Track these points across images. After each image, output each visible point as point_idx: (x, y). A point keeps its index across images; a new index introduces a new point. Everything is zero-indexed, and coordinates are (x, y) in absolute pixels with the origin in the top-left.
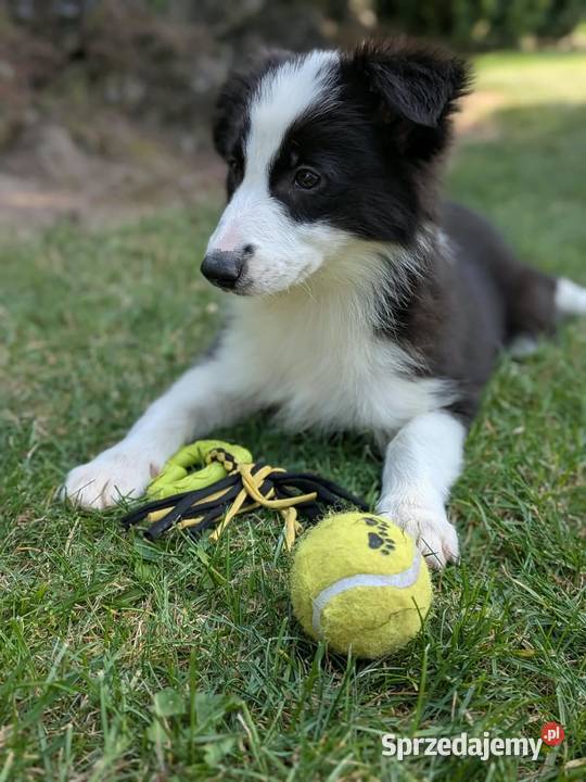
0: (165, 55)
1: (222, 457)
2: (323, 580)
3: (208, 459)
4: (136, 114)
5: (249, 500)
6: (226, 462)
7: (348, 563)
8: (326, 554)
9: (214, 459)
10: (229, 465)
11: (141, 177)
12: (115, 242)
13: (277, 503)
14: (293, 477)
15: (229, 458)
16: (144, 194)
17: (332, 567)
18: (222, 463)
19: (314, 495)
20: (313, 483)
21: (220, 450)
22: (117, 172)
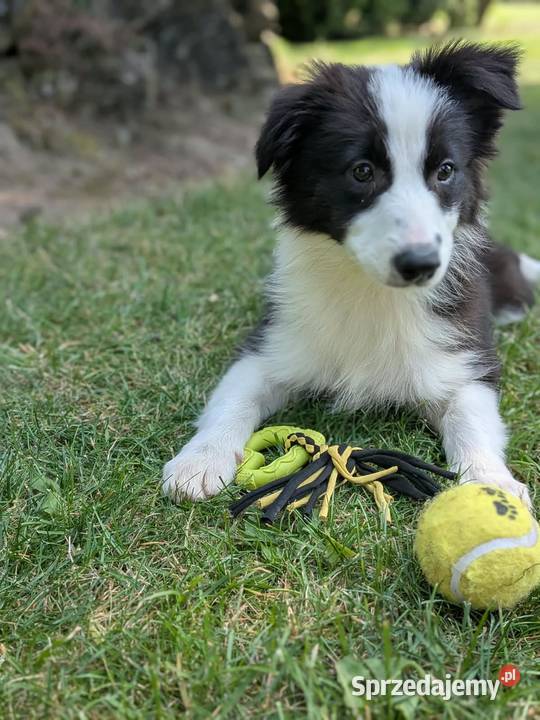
0: (93, 51)
1: (302, 441)
2: (463, 547)
3: (288, 443)
4: (71, 108)
5: (340, 478)
6: (307, 445)
7: (483, 530)
8: (459, 524)
9: (294, 443)
10: (311, 449)
11: (88, 170)
12: (94, 239)
13: (361, 479)
14: (369, 455)
15: (310, 441)
16: (99, 186)
17: (470, 535)
18: (304, 447)
19: (394, 469)
20: (390, 457)
21: (299, 435)
22: (65, 167)
